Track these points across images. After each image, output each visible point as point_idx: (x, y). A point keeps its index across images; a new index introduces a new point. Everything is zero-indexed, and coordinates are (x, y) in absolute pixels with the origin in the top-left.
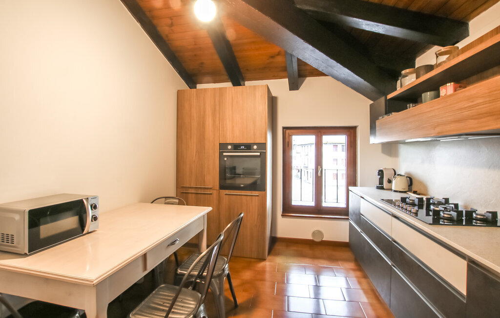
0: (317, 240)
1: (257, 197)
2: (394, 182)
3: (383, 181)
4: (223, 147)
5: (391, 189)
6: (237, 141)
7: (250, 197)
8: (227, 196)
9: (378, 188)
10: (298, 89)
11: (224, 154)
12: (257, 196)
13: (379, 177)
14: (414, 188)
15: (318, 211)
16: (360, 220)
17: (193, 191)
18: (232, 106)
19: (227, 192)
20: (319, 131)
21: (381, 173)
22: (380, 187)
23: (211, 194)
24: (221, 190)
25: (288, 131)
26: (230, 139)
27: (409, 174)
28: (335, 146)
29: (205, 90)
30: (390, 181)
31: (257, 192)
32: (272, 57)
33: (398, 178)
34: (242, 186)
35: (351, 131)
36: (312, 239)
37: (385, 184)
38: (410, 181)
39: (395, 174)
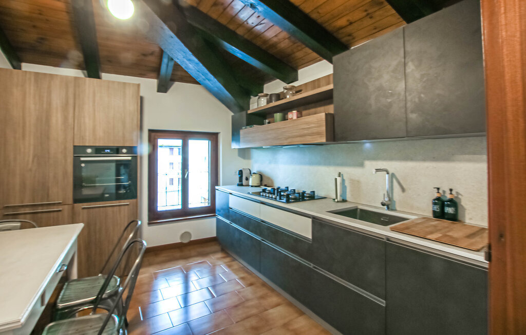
0: (186, 241)
1: (126, 207)
2: (251, 180)
3: (242, 179)
4: (79, 150)
5: (248, 185)
6: (100, 143)
7: (118, 207)
8: (85, 210)
9: (239, 185)
10: (166, 92)
11: (82, 159)
12: (127, 205)
13: (240, 176)
14: (264, 182)
15: (185, 213)
16: (228, 212)
17: (28, 210)
18: (94, 101)
19: (85, 205)
20: (185, 136)
21: (241, 172)
22: (241, 185)
23: (60, 211)
24: (76, 204)
25: (153, 134)
26: (89, 141)
27: (260, 172)
28: (171, 148)
29: (52, 76)
30: (247, 179)
31: (126, 201)
32: (144, 55)
33: (254, 176)
34: (107, 195)
35: (213, 137)
36: (180, 241)
37: (244, 182)
38: (261, 177)
39: (250, 173)
